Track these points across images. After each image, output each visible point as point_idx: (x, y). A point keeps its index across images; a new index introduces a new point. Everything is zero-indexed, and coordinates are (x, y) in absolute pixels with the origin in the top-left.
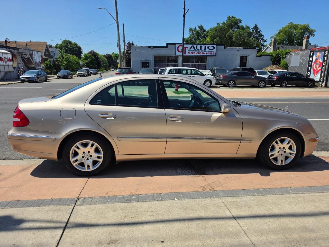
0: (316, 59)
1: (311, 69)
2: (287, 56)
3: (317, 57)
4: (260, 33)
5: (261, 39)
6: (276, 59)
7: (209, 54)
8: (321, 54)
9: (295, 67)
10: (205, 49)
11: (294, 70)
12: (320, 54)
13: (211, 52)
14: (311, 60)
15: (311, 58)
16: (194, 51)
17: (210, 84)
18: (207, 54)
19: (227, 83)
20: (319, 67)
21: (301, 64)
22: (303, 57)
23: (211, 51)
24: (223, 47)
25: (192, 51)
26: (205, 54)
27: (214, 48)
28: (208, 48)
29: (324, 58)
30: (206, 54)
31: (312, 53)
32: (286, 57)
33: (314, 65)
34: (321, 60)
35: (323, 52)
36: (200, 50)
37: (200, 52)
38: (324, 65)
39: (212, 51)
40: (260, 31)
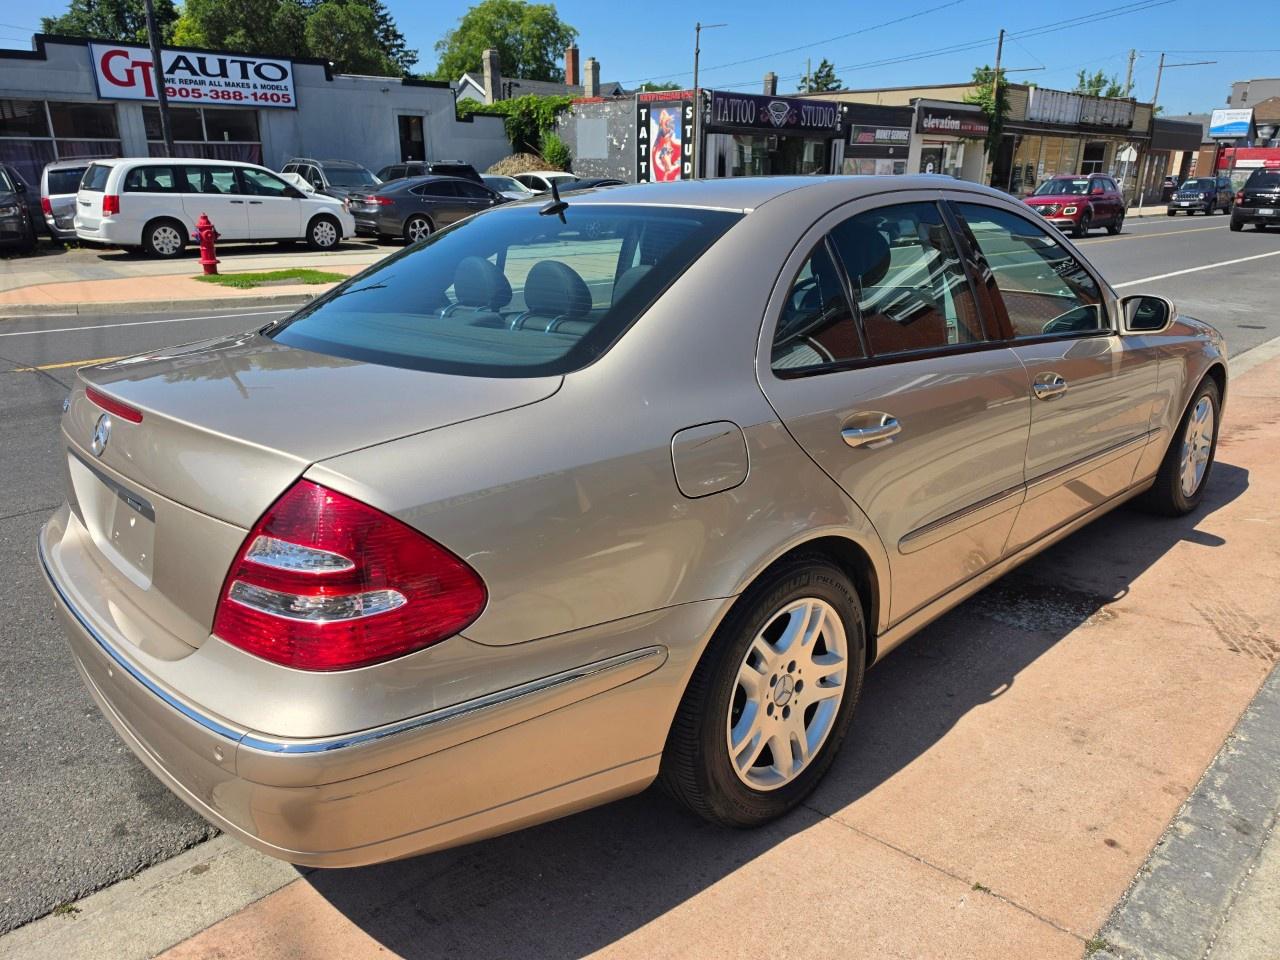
0: (661, 134)
1: (648, 167)
2: (560, 119)
3: (660, 125)
4: (388, 26)
5: (394, 50)
6: (523, 130)
7: (266, 99)
8: (673, 116)
9: (596, 162)
10: (245, 75)
11: (594, 174)
12: (670, 115)
13: (276, 91)
14: (646, 136)
15: (643, 129)
16: (191, 82)
17: (334, 237)
18: (256, 100)
19: (402, 227)
20: (673, 163)
21: (614, 150)
22: (615, 124)
23: (272, 87)
24: (321, 69)
25: (181, 81)
26: (246, 97)
27: (284, 74)
28: (258, 71)
29: (684, 132)
30: (251, 101)
31: (643, 111)
32: (555, 124)
33: (658, 154)
34: (677, 137)
35: (680, 110)
36: (222, 80)
37: (224, 88)
38: (687, 153)
39: (277, 87)
40: (388, 17)
